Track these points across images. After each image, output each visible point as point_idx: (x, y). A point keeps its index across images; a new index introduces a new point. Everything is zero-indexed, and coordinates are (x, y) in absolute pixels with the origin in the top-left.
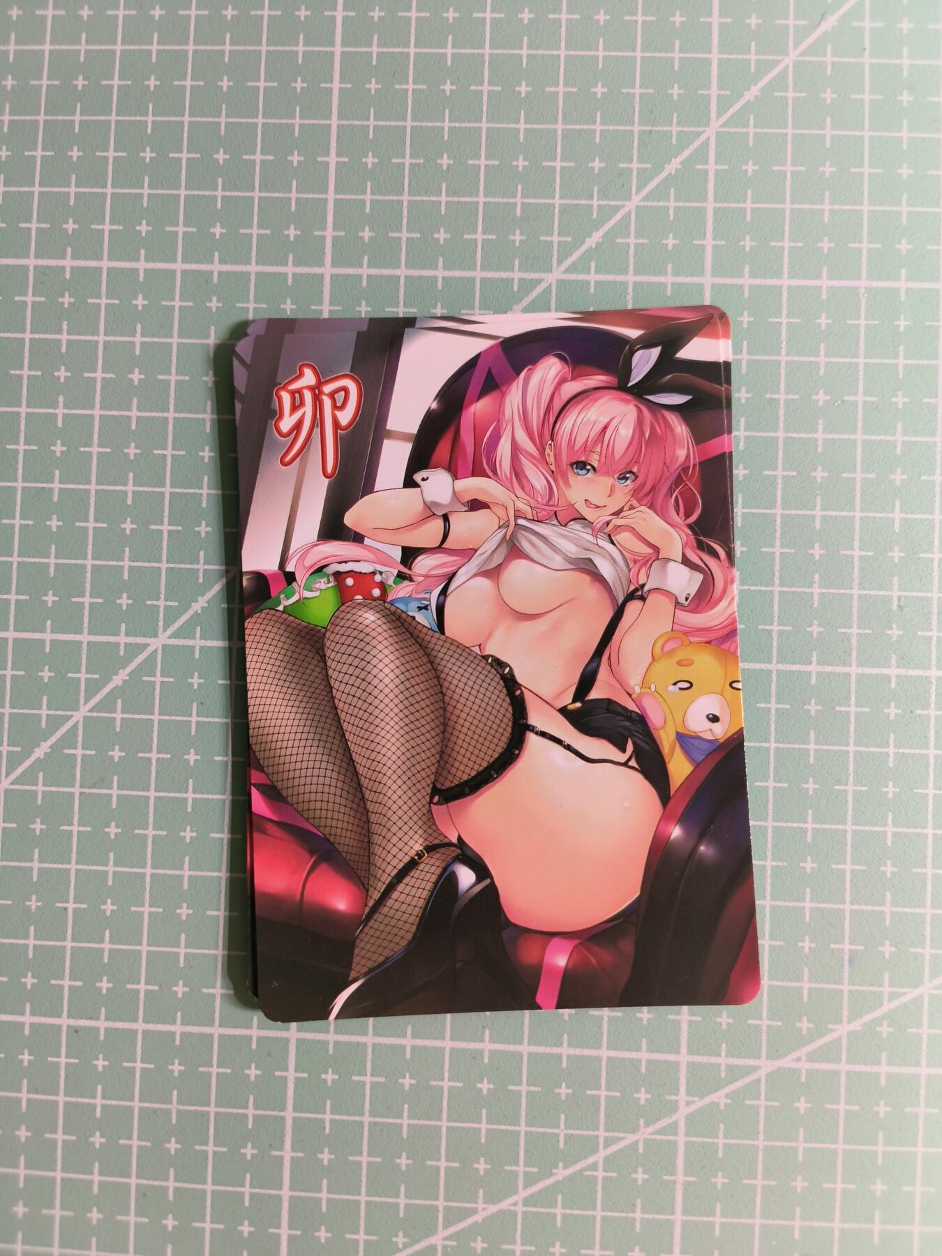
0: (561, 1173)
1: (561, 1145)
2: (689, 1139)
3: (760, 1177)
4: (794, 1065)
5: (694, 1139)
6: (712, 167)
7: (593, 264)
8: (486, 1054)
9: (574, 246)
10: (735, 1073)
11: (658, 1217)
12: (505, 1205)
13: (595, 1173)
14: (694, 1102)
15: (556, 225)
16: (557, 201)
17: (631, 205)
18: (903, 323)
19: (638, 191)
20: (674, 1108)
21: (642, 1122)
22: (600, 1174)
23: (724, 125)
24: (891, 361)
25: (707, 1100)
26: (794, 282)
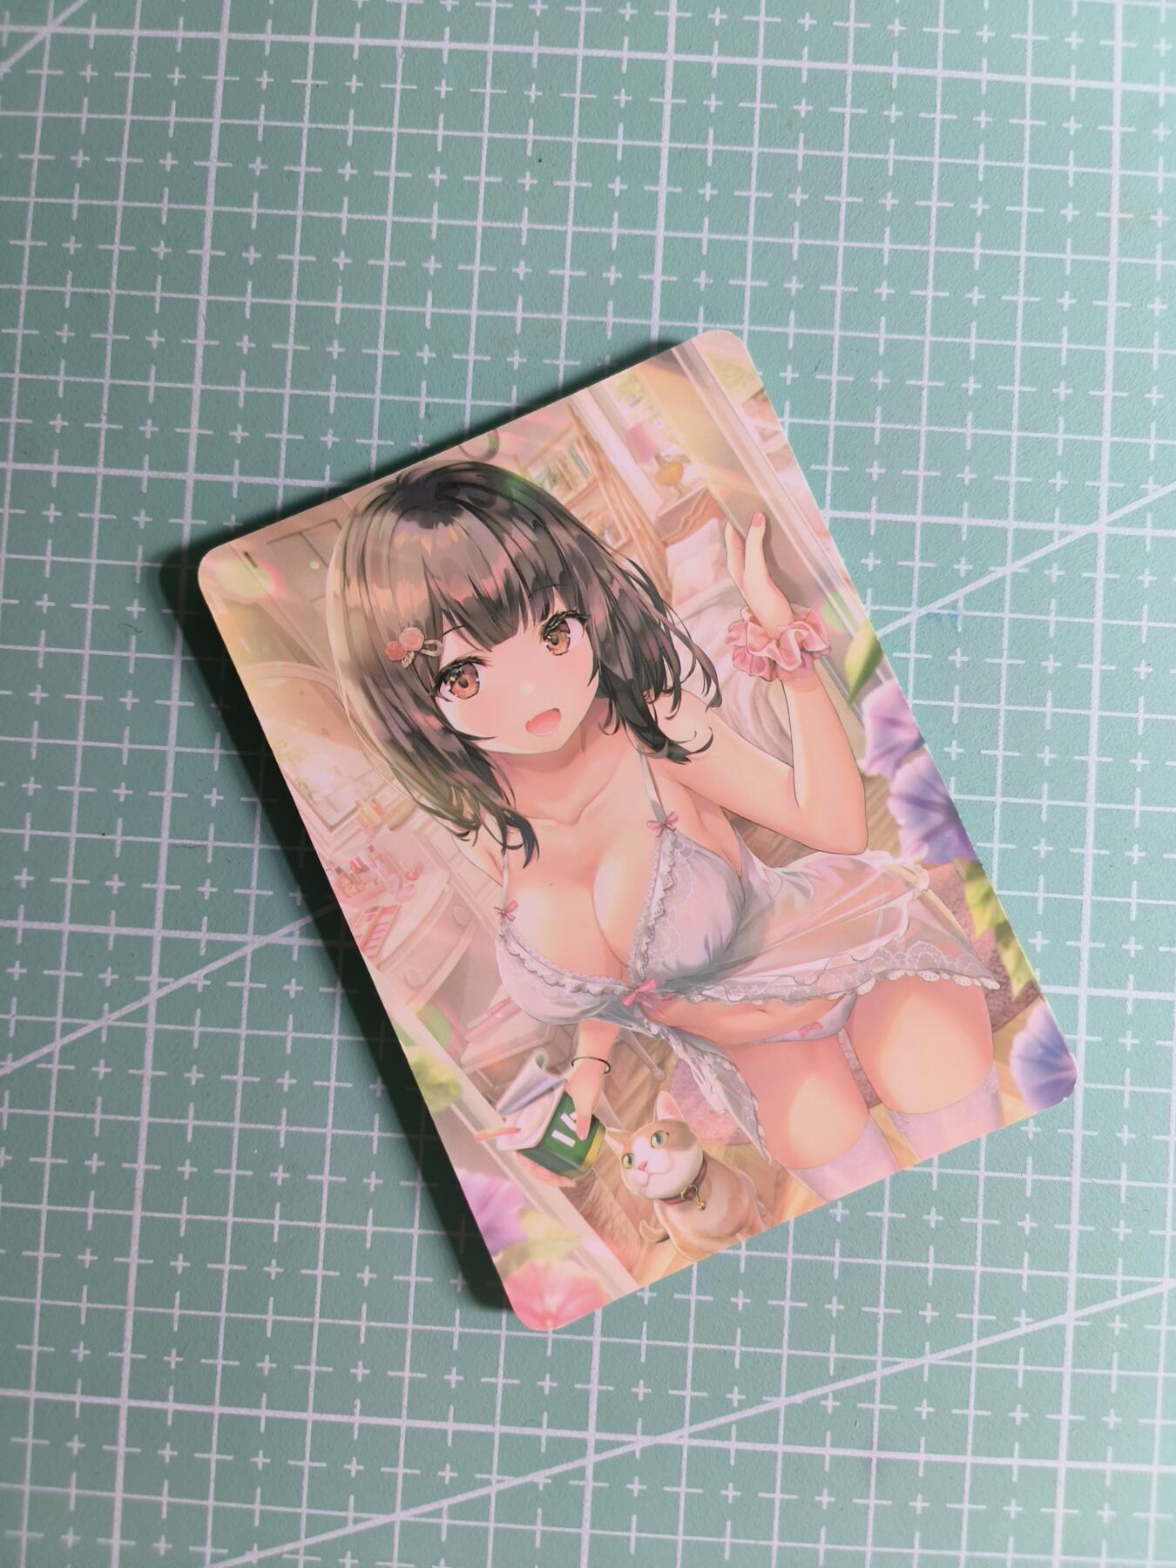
0: (10, 1065)
1: (12, 1033)
2: (160, 1026)
3: (241, 1071)
4: (285, 941)
5: (166, 1027)
7: (94, 17)
10: (217, 950)
11: (121, 1118)
13: (49, 1066)
14: (167, 984)
18: (444, 89)
20: (144, 989)
21: (106, 1006)
22: (55, 1067)
24: (430, 132)
25: (183, 981)
26: (323, 40)
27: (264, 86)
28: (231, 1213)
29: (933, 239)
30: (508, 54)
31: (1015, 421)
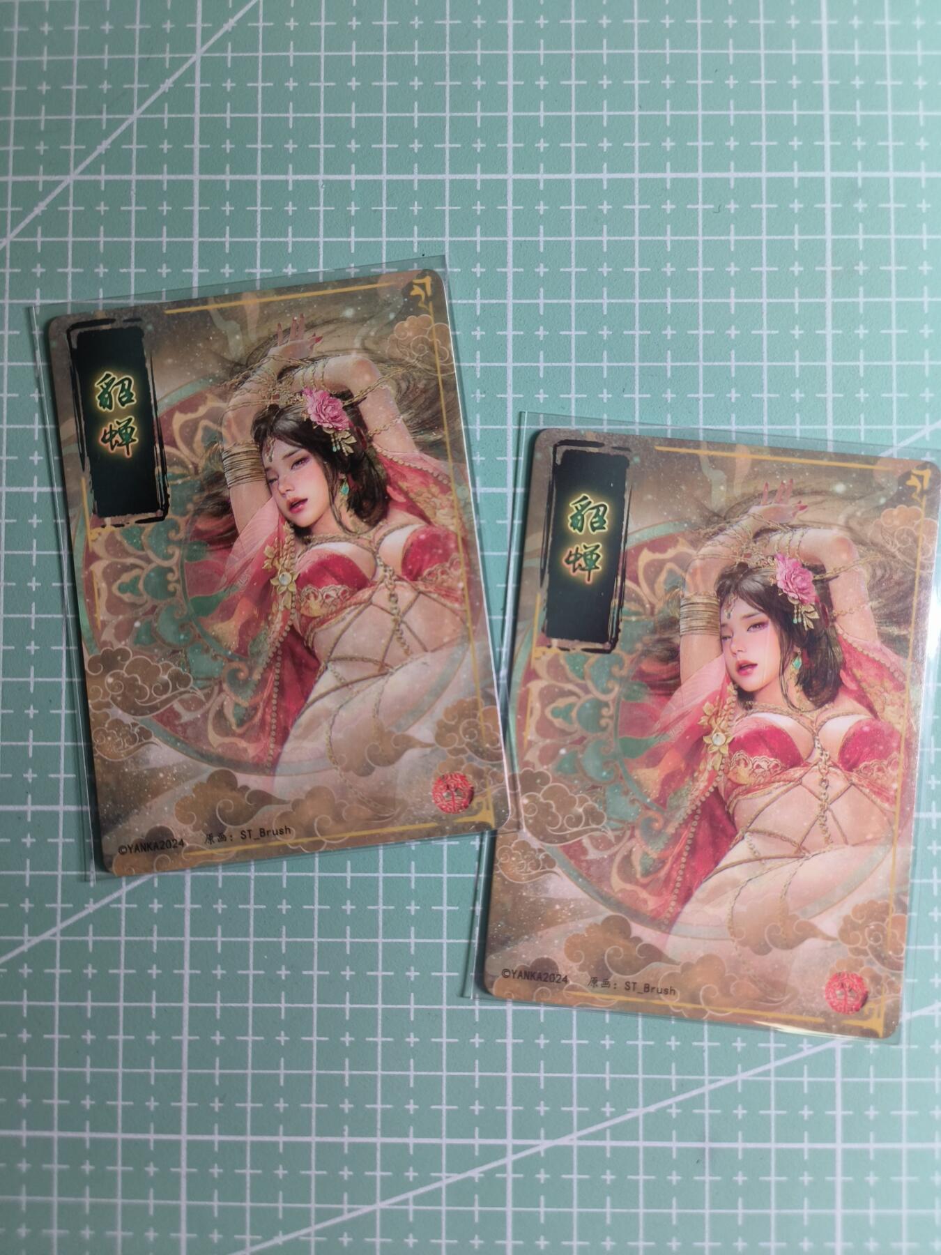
0: (91, 907)
1: (91, 885)
2: (194, 874)
3: (252, 901)
5: (199, 874)
6: (198, 85)
7: (103, 167)
8: (29, 815)
9: (87, 153)
11: (171, 939)
12: (46, 936)
13: (119, 906)
15: (73, 136)
16: (74, 117)
17: (133, 118)
18: (353, 209)
19: (139, 106)
22: (123, 906)
23: (207, 51)
24: (345, 239)
26: (266, 177)
27: (228, 213)
28: (251, 1001)
29: (701, 294)
30: (397, 181)
31: (765, 419)
